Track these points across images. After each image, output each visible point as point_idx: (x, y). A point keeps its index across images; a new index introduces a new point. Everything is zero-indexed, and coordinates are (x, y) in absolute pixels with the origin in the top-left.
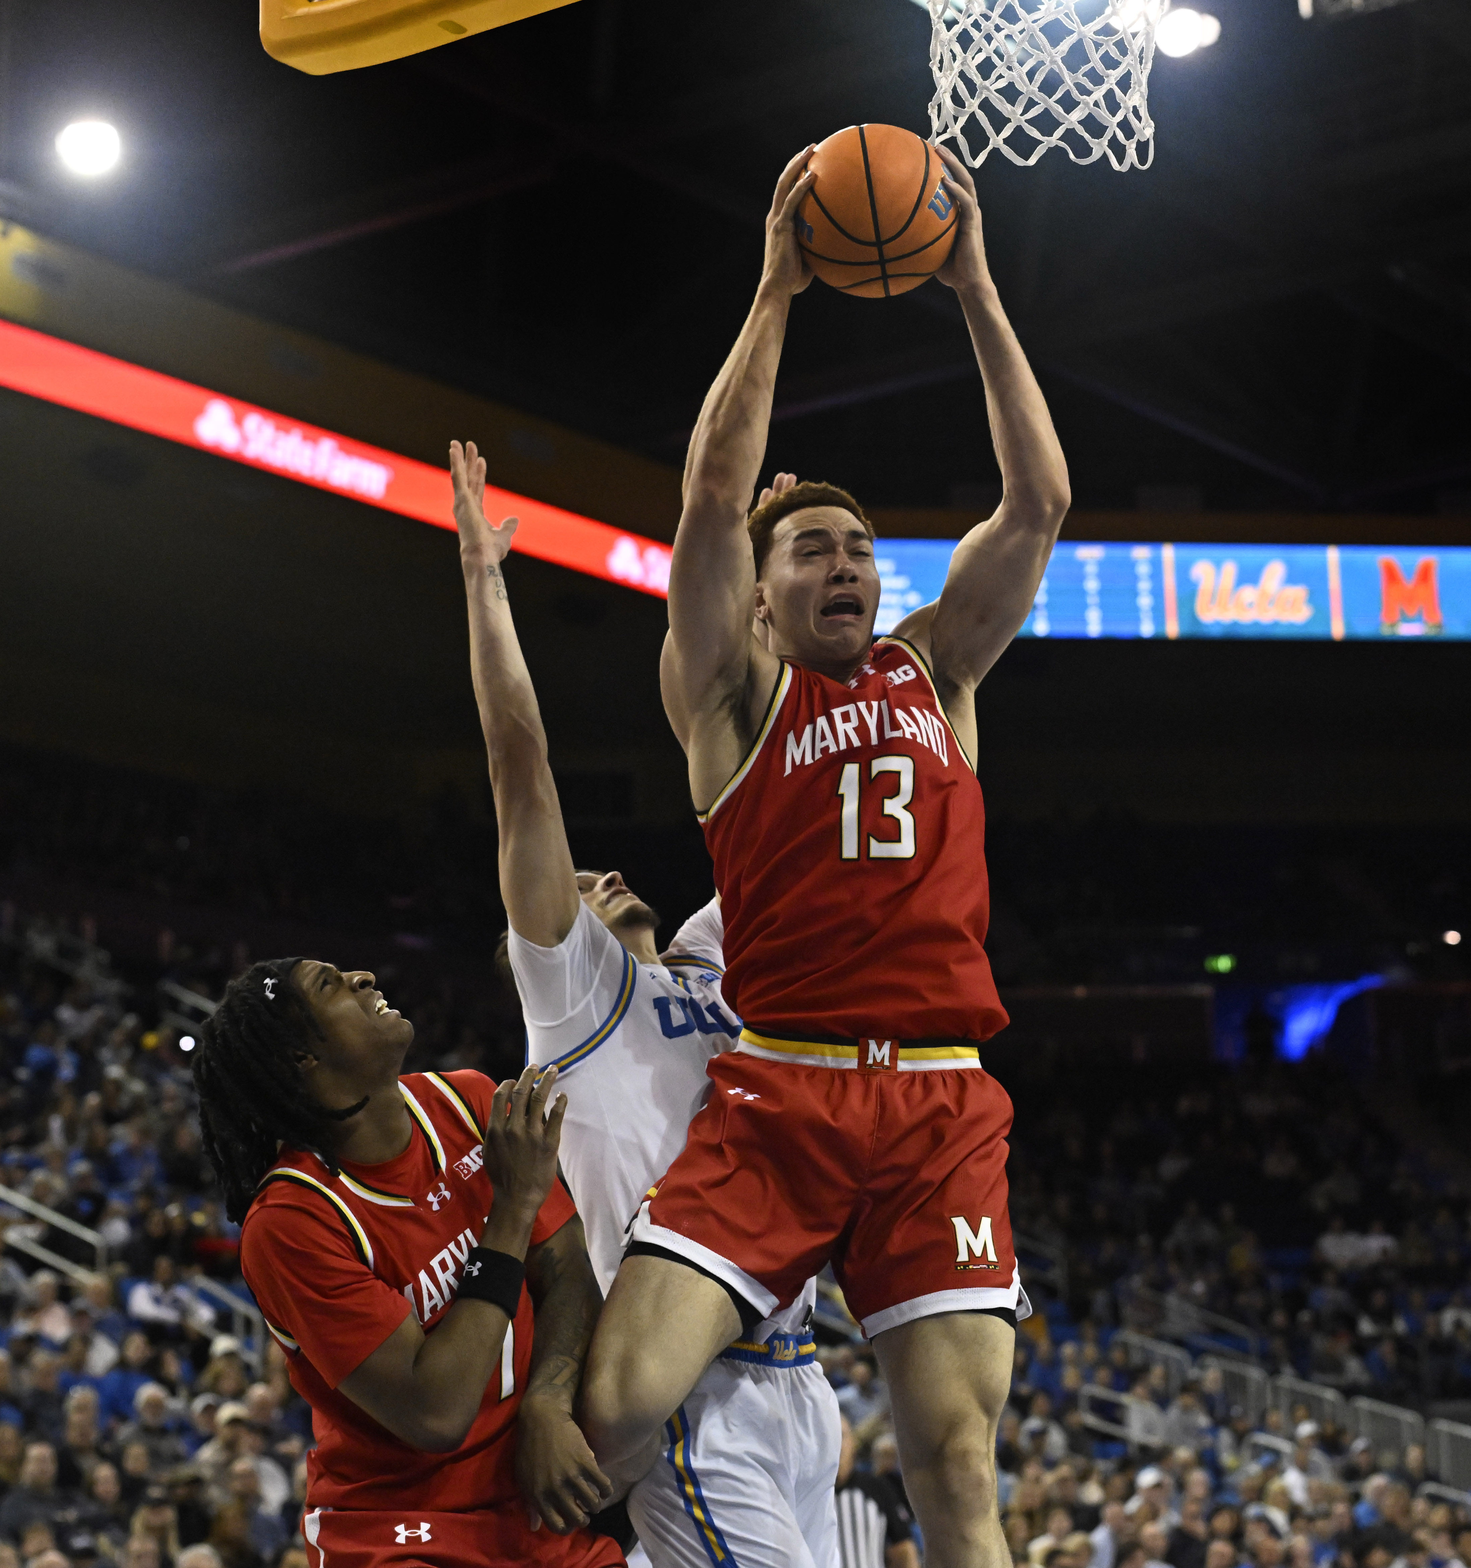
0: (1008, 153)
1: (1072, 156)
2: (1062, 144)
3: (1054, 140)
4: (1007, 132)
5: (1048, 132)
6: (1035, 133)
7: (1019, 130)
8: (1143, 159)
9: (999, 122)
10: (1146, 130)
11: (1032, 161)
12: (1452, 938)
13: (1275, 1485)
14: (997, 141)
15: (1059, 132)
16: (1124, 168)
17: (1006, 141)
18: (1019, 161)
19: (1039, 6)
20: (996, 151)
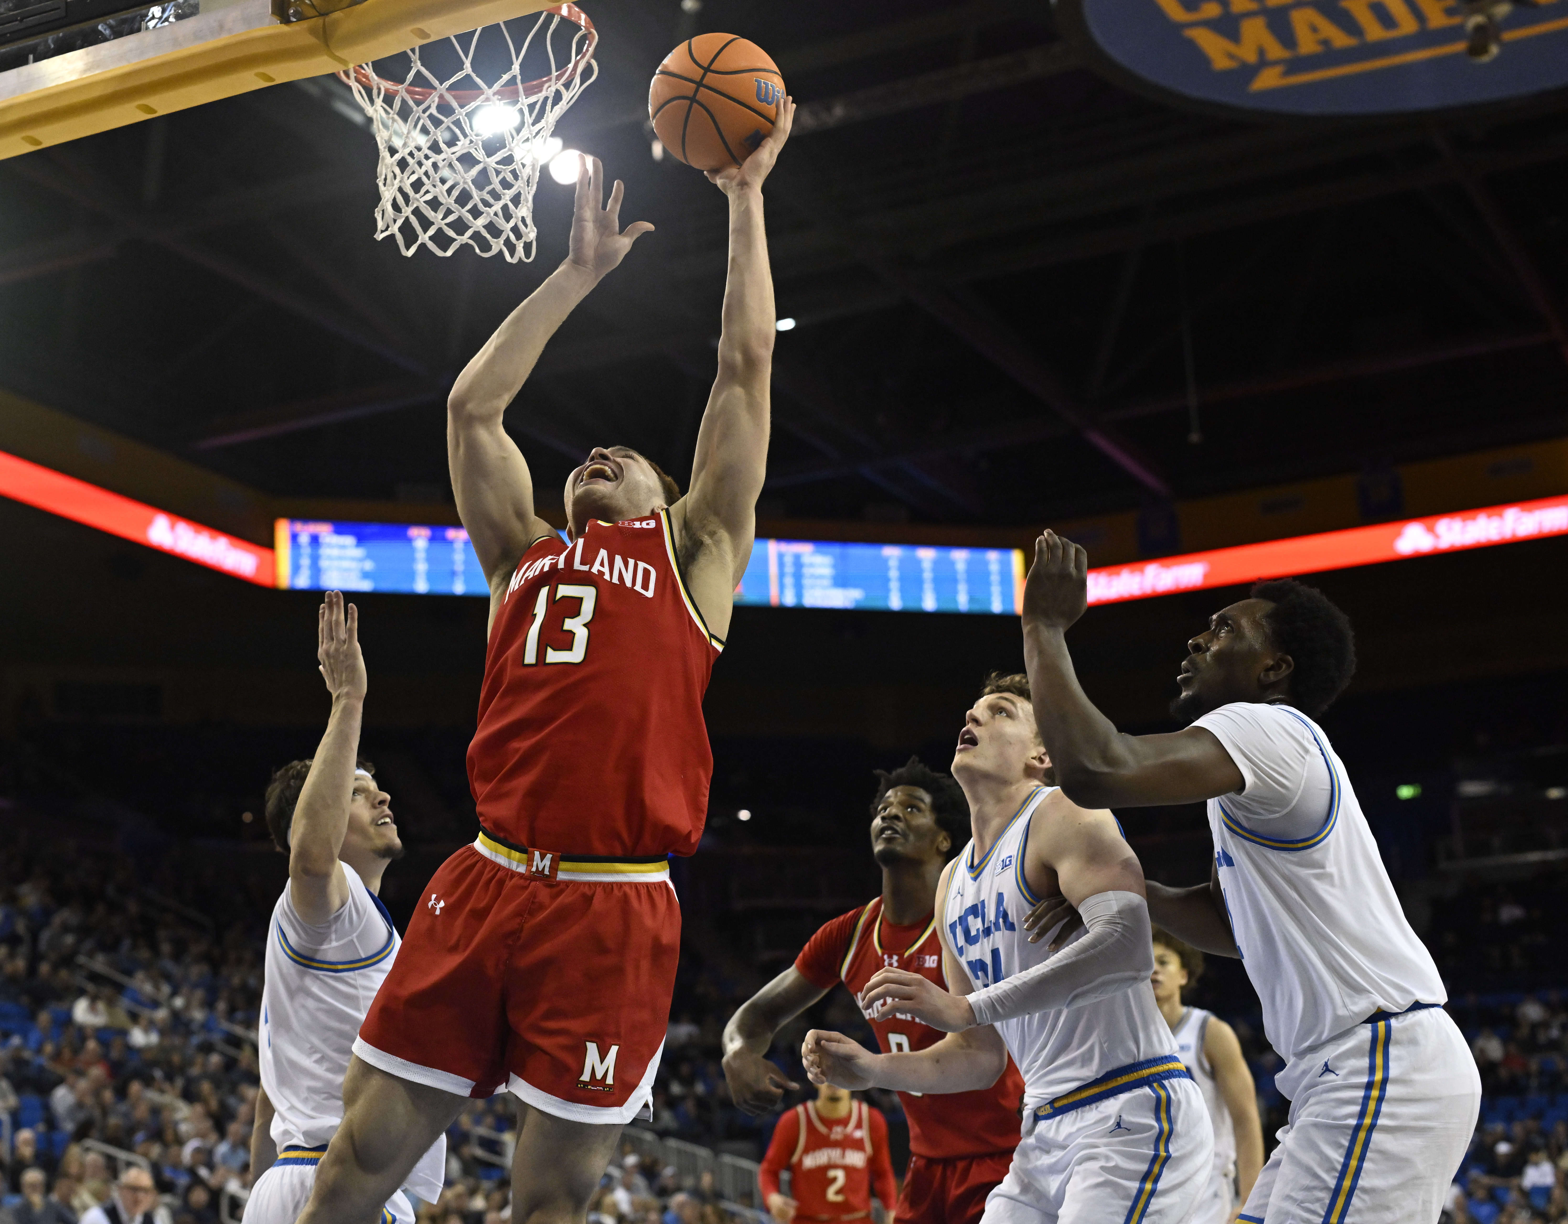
0: (431, 246)
1: (477, 250)
2: (471, 242)
3: (465, 238)
4: (431, 232)
5: (461, 233)
6: (451, 233)
7: (440, 230)
8: (528, 254)
9: (426, 224)
10: (531, 234)
11: (449, 253)
12: (744, 815)
13: (608, 1200)
14: (424, 238)
15: (469, 233)
16: (514, 261)
17: (431, 238)
18: (440, 253)
19: (457, 143)
20: (423, 246)
